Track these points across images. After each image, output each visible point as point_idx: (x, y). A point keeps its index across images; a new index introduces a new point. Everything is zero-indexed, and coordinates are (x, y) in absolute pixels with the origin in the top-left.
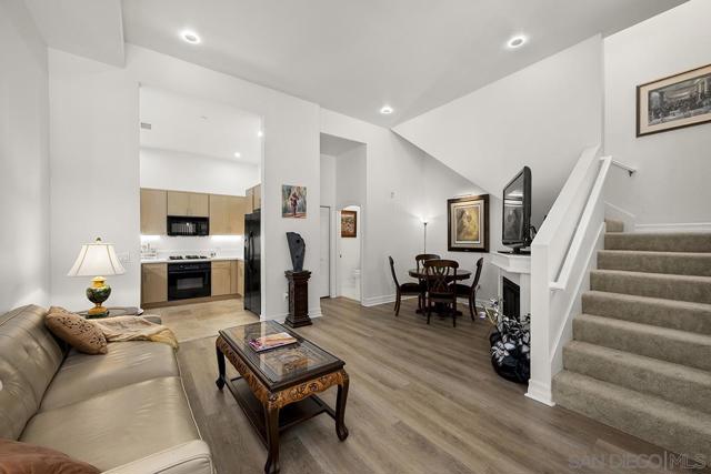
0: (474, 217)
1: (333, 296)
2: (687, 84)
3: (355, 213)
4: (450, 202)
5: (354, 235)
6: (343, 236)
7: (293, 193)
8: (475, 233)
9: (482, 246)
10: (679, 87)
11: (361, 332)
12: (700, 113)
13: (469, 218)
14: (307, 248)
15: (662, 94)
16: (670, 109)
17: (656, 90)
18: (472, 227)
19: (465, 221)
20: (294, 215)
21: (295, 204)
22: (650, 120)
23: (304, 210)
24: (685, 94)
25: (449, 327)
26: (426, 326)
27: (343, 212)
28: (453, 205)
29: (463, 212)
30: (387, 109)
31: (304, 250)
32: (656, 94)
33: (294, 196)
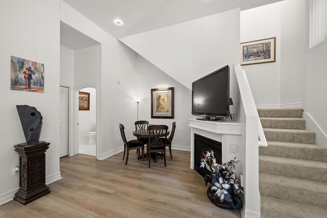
0: (166, 100)
1: (72, 154)
2: (256, 46)
3: (89, 94)
4: (153, 90)
5: (88, 109)
6: (80, 109)
7: (26, 66)
8: (166, 108)
9: (170, 115)
10: (253, 47)
11: (103, 189)
12: (260, 59)
13: (163, 100)
14: (43, 121)
15: (247, 48)
16: (250, 56)
17: (245, 46)
18: (165, 105)
19: (161, 101)
20: (29, 88)
21: (30, 77)
22: (243, 59)
23: (42, 85)
24: (255, 50)
25: (162, 167)
26: (149, 170)
27: (80, 93)
28: (154, 92)
29: (160, 97)
30: (118, 21)
31: (41, 123)
32: (245, 48)
33: (29, 69)
